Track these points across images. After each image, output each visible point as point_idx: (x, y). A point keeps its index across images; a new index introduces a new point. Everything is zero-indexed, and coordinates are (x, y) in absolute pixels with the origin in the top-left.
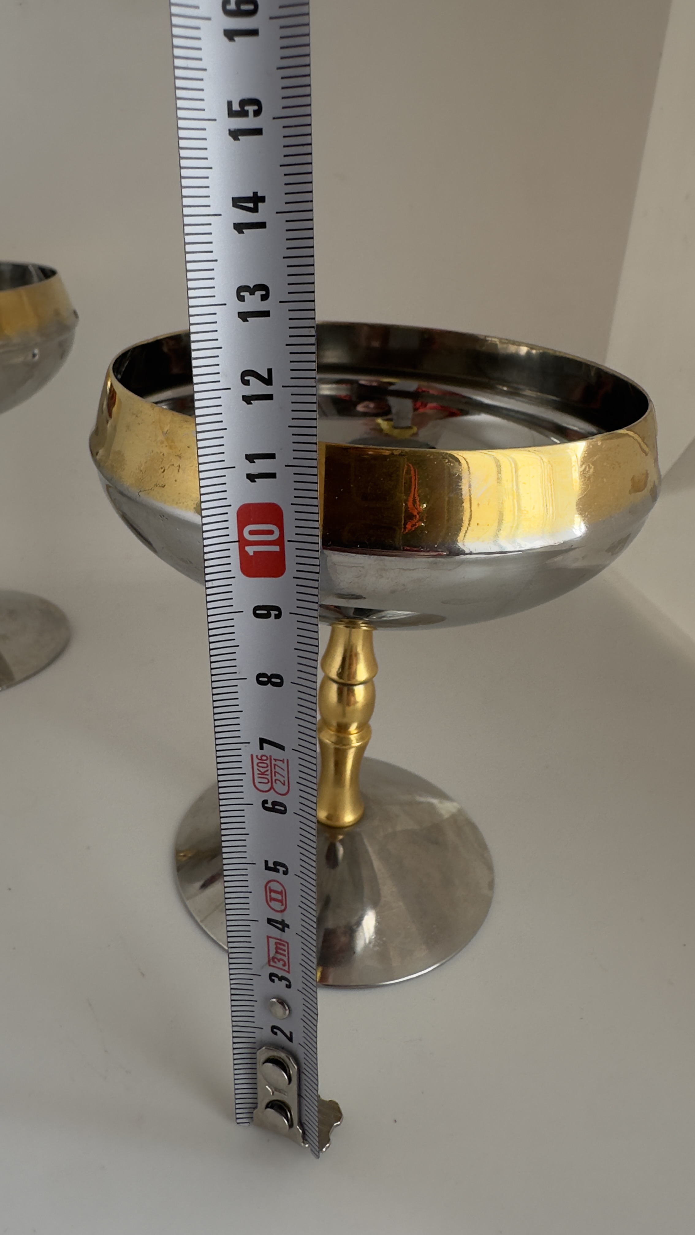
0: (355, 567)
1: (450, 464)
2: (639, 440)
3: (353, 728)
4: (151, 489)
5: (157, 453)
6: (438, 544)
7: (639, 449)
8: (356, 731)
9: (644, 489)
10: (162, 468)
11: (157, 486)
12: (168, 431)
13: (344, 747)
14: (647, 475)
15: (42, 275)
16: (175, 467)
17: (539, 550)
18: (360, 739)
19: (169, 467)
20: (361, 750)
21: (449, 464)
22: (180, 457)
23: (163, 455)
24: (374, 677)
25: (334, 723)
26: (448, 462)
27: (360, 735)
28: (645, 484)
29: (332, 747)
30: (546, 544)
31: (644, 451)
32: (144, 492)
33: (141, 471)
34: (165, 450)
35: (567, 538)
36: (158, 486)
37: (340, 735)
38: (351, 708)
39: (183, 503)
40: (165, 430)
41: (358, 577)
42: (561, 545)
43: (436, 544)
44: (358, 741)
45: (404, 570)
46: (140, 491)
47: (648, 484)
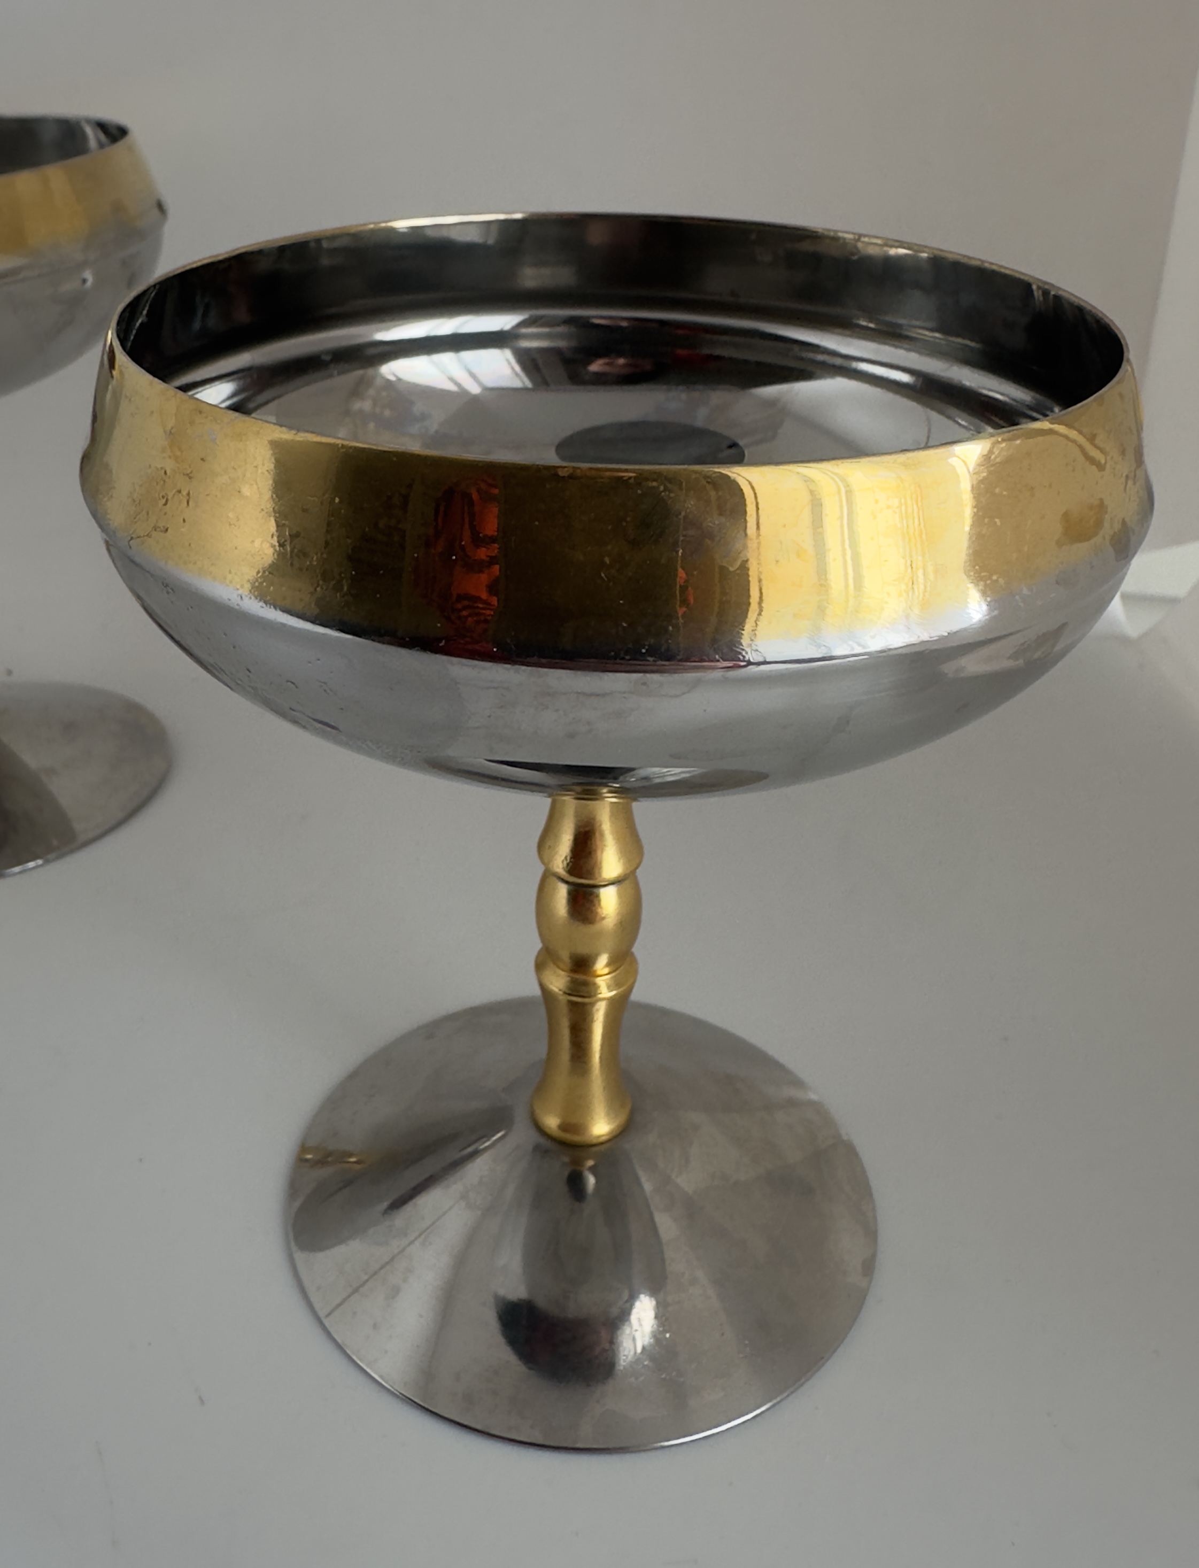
0: (494, 688)
1: (669, 495)
2: (1081, 439)
3: (601, 964)
4: (147, 535)
5: (157, 469)
6: (647, 647)
7: (1081, 458)
8: (606, 970)
9: (1096, 534)
10: (163, 497)
11: (155, 530)
12: (172, 428)
13: (586, 1000)
14: (1101, 507)
15: (102, 137)
16: (182, 495)
17: (900, 651)
18: (616, 984)
19: (174, 495)
20: (619, 1006)
21: (667, 493)
22: (190, 478)
23: (165, 473)
24: (637, 868)
25: (565, 955)
26: (664, 491)
27: (615, 977)
28: (1099, 524)
29: (563, 999)
30: (913, 639)
31: (1092, 461)
32: (138, 539)
33: (134, 501)
34: (169, 465)
35: (955, 627)
36: (158, 530)
37: (577, 976)
38: (597, 927)
39: (195, 563)
40: (169, 428)
41: (502, 707)
42: (942, 639)
43: (644, 648)
44: (610, 988)
45: (584, 694)
46: (132, 538)
47: (1107, 525)
